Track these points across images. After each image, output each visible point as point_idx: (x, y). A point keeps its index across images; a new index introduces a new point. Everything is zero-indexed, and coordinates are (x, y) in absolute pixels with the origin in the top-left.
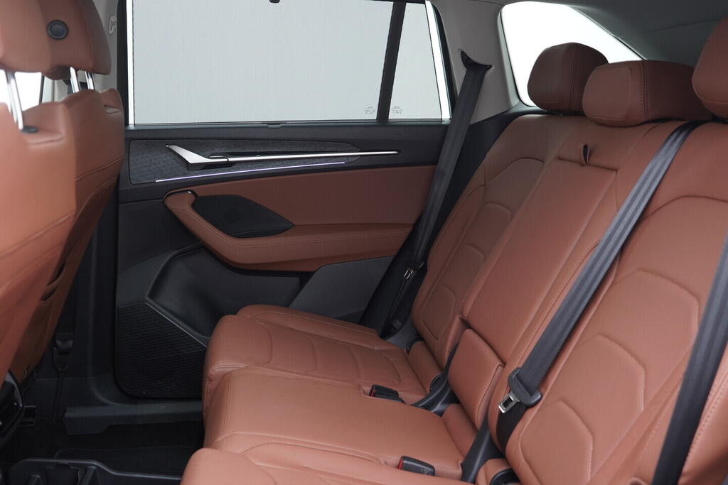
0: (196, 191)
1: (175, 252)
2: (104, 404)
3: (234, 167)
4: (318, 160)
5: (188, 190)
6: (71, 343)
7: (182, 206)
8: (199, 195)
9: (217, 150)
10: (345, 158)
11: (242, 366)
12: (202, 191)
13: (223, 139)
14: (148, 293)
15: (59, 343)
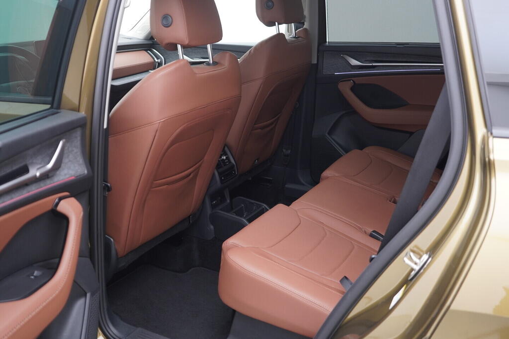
0: (355, 80)
1: (344, 112)
2: (303, 185)
3: (376, 68)
4: (424, 67)
5: (350, 80)
6: (289, 151)
7: (345, 88)
8: (356, 82)
9: (368, 59)
10: (440, 67)
11: (337, 175)
12: (358, 80)
13: (371, 52)
14: (327, 132)
15: (284, 150)
